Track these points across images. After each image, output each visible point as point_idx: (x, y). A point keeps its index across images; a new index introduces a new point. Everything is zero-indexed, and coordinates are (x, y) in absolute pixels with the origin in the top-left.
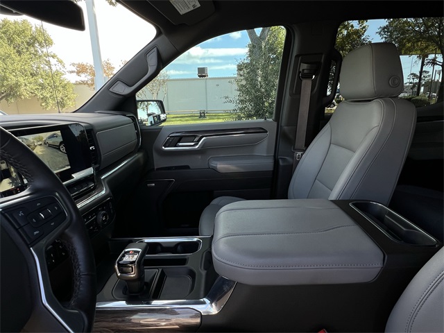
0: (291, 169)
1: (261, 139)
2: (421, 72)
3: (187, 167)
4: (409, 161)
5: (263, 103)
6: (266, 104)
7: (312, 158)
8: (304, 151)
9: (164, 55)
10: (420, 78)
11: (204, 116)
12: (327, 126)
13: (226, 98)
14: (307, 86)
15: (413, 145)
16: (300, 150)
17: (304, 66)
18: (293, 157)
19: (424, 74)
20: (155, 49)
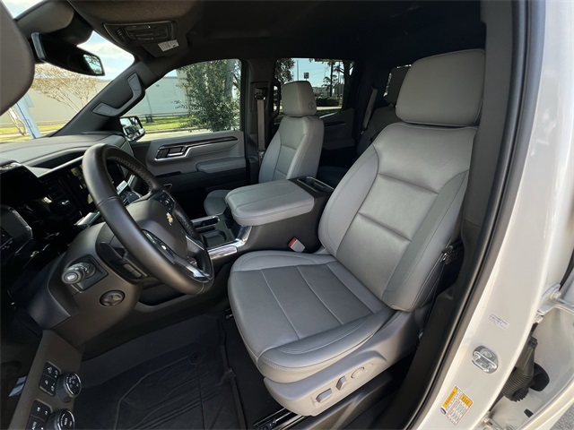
0: (258, 165)
1: (234, 145)
2: (332, 76)
3: (179, 173)
4: (324, 151)
5: (215, 107)
6: (218, 109)
7: (271, 156)
8: (265, 151)
9: (145, 80)
10: (331, 81)
11: (152, 121)
12: (278, 133)
13: (178, 102)
14: (261, 104)
15: (325, 141)
16: (262, 151)
17: (257, 91)
18: (258, 156)
19: (334, 78)
20: (135, 75)
